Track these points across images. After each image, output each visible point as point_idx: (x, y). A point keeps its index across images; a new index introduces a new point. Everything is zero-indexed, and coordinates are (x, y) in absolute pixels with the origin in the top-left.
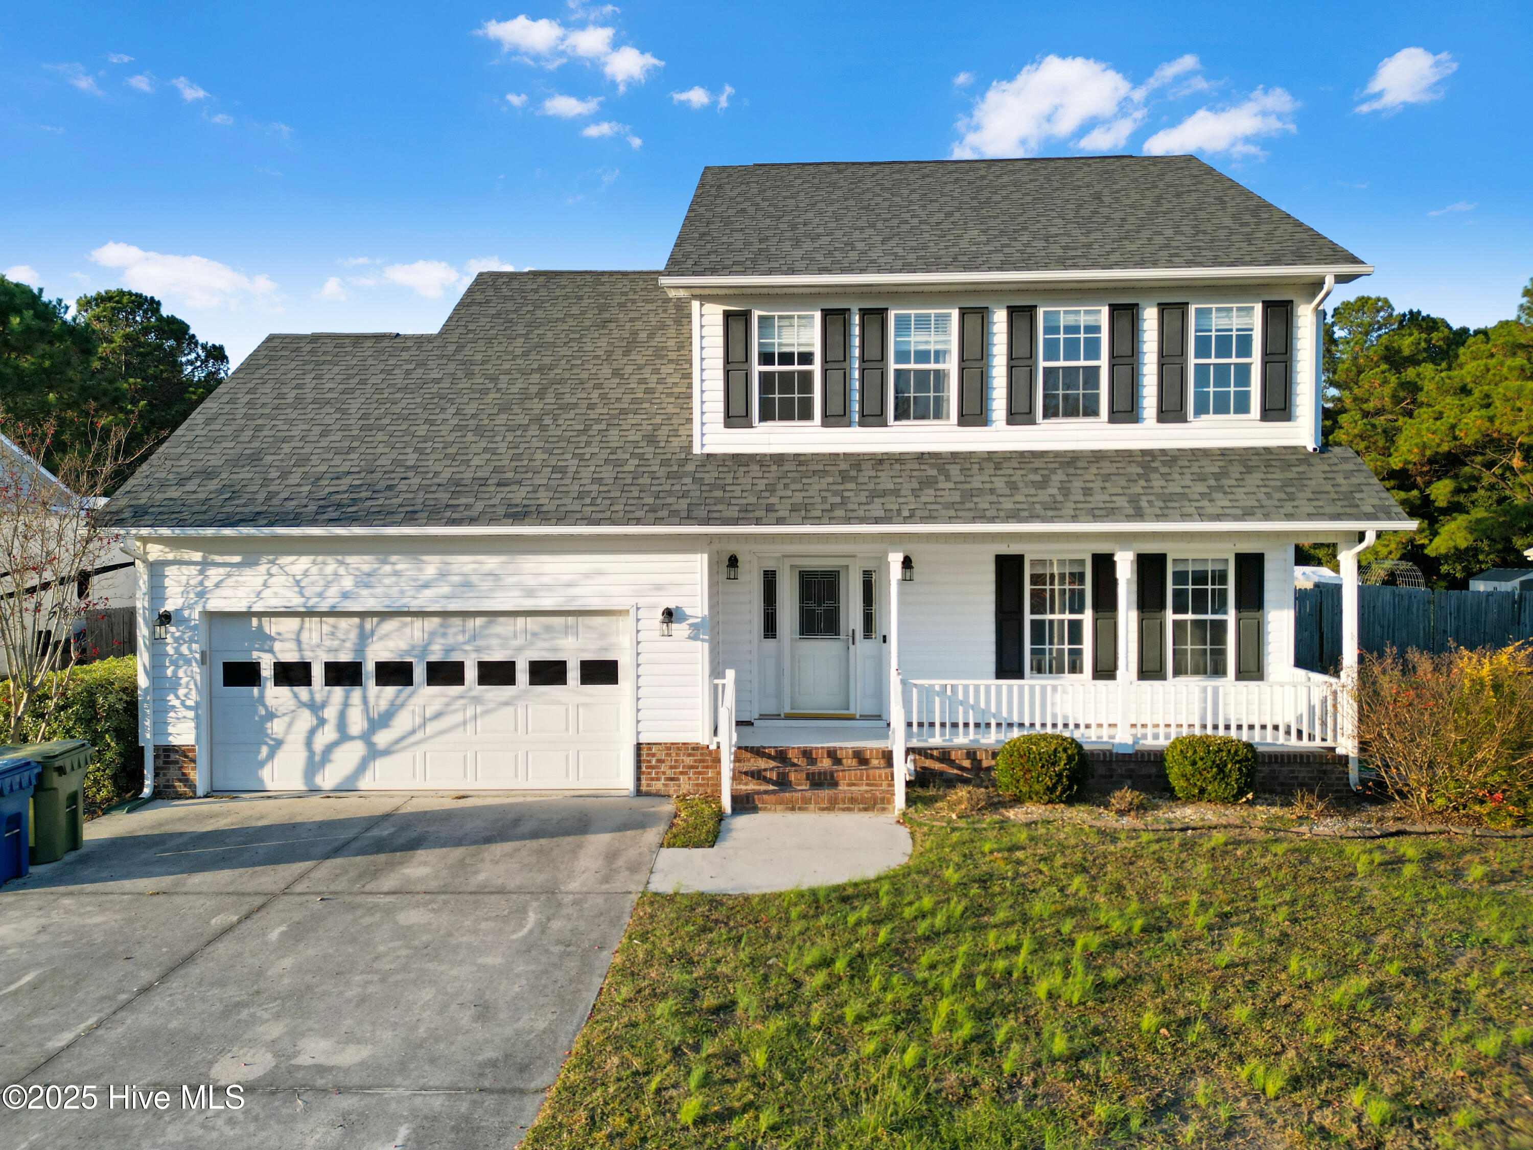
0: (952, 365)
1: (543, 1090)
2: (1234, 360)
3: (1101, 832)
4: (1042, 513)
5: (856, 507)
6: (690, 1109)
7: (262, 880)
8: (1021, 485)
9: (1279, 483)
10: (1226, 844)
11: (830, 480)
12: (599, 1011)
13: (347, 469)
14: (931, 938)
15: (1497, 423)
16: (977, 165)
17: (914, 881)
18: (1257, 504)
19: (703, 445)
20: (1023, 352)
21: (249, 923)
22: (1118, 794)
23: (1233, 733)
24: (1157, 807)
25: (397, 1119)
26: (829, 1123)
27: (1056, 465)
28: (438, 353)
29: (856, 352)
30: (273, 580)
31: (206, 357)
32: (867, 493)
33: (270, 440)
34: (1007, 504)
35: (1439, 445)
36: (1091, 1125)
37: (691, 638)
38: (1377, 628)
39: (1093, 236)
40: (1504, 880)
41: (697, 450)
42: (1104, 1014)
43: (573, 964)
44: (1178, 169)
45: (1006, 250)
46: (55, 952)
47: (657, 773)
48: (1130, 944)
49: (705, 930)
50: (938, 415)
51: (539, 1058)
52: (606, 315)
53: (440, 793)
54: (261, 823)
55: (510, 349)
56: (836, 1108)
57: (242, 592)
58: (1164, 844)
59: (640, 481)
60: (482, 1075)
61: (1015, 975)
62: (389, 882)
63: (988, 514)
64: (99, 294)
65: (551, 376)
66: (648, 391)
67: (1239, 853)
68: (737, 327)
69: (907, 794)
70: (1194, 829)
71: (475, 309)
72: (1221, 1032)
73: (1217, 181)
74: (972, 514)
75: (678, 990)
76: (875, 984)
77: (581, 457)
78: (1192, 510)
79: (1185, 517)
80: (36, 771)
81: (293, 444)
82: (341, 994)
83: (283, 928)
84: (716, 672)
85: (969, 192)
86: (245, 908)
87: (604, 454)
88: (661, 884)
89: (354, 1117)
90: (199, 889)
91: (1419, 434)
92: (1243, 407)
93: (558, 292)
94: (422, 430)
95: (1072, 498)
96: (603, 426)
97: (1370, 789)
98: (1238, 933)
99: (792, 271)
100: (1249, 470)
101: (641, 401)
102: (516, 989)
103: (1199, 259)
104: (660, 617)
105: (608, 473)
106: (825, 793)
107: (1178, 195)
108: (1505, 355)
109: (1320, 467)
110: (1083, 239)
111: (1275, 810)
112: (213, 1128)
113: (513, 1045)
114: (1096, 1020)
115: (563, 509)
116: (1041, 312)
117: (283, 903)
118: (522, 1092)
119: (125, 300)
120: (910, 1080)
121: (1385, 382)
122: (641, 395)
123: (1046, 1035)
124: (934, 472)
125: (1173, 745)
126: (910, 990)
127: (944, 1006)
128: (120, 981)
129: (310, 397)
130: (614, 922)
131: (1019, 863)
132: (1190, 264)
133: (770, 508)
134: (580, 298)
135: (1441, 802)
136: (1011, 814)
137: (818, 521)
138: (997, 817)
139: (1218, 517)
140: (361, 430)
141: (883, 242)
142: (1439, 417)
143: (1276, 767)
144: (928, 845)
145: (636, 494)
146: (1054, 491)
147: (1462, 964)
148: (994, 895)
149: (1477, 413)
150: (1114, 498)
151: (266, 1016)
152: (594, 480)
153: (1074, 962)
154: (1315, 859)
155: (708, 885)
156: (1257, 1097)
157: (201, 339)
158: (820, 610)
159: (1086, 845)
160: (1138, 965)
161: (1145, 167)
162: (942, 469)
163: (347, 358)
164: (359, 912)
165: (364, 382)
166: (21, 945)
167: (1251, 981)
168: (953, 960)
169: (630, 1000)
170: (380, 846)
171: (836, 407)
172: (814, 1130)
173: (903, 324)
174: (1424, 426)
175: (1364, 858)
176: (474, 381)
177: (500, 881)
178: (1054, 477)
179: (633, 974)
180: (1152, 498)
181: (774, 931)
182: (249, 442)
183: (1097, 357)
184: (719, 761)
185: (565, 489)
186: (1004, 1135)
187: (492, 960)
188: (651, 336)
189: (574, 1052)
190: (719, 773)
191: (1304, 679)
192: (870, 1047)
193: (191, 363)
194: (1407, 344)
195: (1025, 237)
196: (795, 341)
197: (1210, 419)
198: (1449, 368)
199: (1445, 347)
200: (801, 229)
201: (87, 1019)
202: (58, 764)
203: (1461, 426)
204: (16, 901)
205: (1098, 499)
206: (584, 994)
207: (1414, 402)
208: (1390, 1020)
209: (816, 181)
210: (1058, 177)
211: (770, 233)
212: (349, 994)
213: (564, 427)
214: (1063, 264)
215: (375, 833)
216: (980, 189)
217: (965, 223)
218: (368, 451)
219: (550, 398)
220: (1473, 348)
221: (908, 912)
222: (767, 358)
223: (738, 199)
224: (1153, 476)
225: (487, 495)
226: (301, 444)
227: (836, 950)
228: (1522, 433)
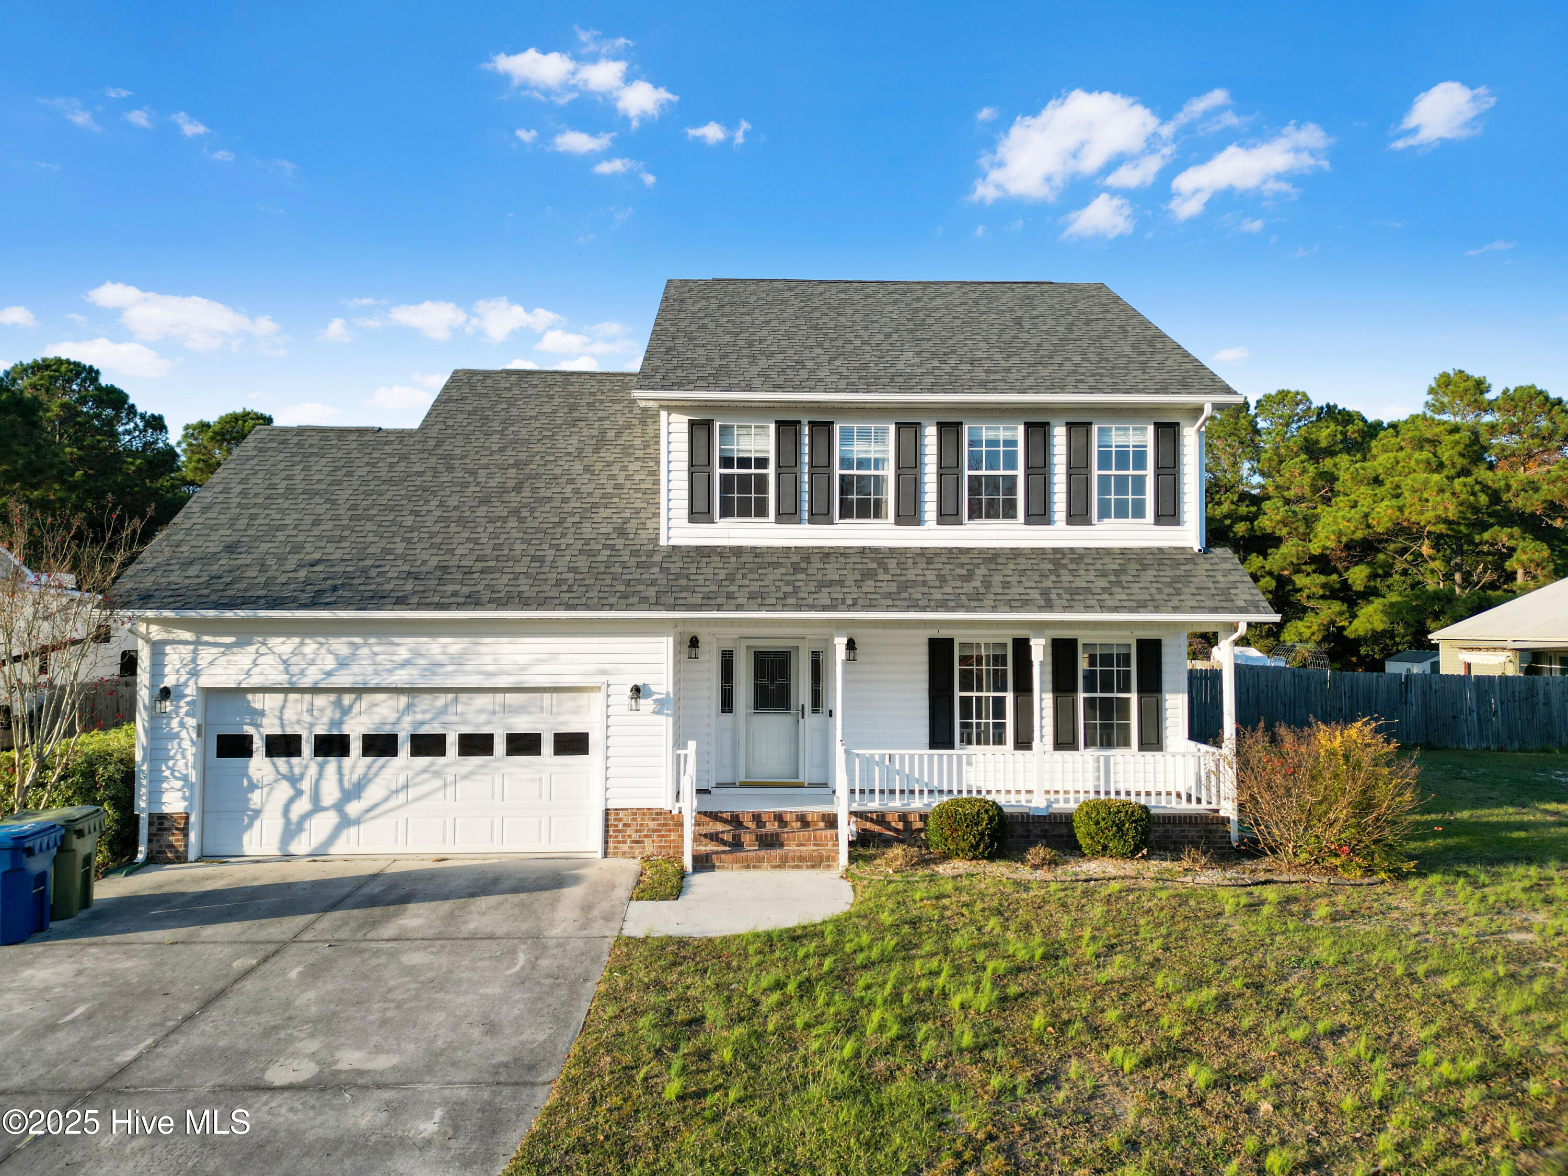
0: (889, 472)
1: (549, 1083)
2: (1131, 472)
3: (1017, 883)
4: (967, 603)
5: (806, 595)
6: (672, 1089)
7: (271, 930)
8: (949, 578)
9: (1168, 580)
10: (1120, 891)
11: (783, 571)
12: (590, 1026)
13: (339, 556)
14: (865, 967)
15: (1407, 512)
16: (914, 286)
17: (855, 923)
18: (1149, 598)
19: (669, 538)
20: (951, 462)
21: (268, 966)
22: (1032, 850)
23: (1133, 798)
24: (1067, 862)
25: (431, 1105)
26: (783, 1096)
27: (980, 561)
28: (419, 447)
29: (806, 459)
30: (261, 660)
31: (145, 426)
32: (815, 584)
33: (265, 528)
34: (937, 595)
35: (1354, 532)
36: (986, 1092)
37: (657, 712)
38: (1280, 706)
39: (1013, 360)
40: (1344, 918)
41: (663, 542)
42: (1005, 1019)
43: (563, 993)
44: (1089, 297)
45: (937, 372)
46: (97, 990)
47: (623, 837)
48: (1031, 968)
49: (674, 964)
50: (877, 515)
51: (543, 1060)
52: (576, 414)
53: (421, 857)
54: (256, 884)
55: (486, 445)
56: (790, 1087)
57: (233, 670)
58: (1069, 892)
59: (612, 570)
60: (496, 1073)
61: (936, 993)
62: (389, 930)
63: (920, 603)
64: (35, 361)
65: (527, 471)
66: (618, 487)
67: (1130, 898)
68: (701, 434)
69: (849, 852)
70: (1096, 880)
71: (451, 406)
72: (1096, 1031)
73: (1122, 311)
74: (906, 603)
75: (656, 1008)
76: (821, 1001)
77: (557, 547)
78: (1094, 603)
79: (1088, 608)
80: (59, 834)
81: (287, 532)
82: (364, 1017)
83: (300, 969)
84: (679, 743)
85: (906, 313)
86: (261, 955)
87: (579, 545)
88: (634, 930)
89: (395, 1104)
90: (214, 939)
91: (1335, 521)
92: (1139, 512)
93: (530, 391)
94: (409, 521)
95: (993, 590)
96: (577, 519)
97: (1245, 844)
98: (1118, 959)
99: (749, 388)
100: (1144, 568)
101: (610, 496)
102: (516, 1012)
103: (1100, 386)
104: (629, 694)
105: (583, 562)
106: (776, 853)
107: (1088, 323)
108: (1413, 449)
109: (1203, 566)
110: (1003, 363)
111: (1167, 864)
112: (279, 1115)
113: (520, 1052)
114: (998, 1023)
115: (542, 595)
116: (966, 428)
117: (294, 949)
118: (533, 1084)
119: (63, 368)
120: (847, 1067)
121: (1304, 471)
122: (611, 491)
123: (957, 1033)
124: (874, 565)
125: (1081, 809)
126: (849, 1004)
127: (876, 1016)
128: (164, 1012)
129: (300, 487)
130: (595, 960)
131: (945, 908)
132: (1093, 390)
133: (730, 596)
134: (551, 397)
135: (1304, 856)
136: (940, 869)
137: (772, 607)
138: (927, 872)
139: (1116, 609)
140: (351, 520)
141: (830, 361)
142: (1354, 505)
143: (1169, 827)
144: (867, 895)
145: (609, 582)
146: (978, 584)
147: (1293, 980)
148: (921, 934)
149: (1388, 503)
150: (1028, 591)
151: (302, 1035)
152: (570, 569)
153: (984, 982)
154: (1192, 903)
155: (675, 931)
156: (1116, 1072)
157: (140, 409)
158: (772, 687)
159: (1002, 893)
160: (1036, 984)
161: (1061, 294)
162: (882, 564)
163: (333, 451)
164: (366, 956)
165: (350, 474)
166: (64, 985)
167: (1124, 994)
168: (885, 983)
169: (616, 1017)
170: (372, 901)
171: (788, 507)
172: (772, 1101)
173: (847, 436)
174: (1341, 513)
175: (1231, 900)
176: (455, 475)
177: (489, 929)
178: (977, 571)
179: (615, 998)
180: (1060, 591)
181: (735, 963)
182: (245, 530)
183: (1014, 467)
184: (682, 825)
185: (543, 577)
186: (919, 1100)
187: (494, 990)
188: (618, 435)
189: (572, 1055)
190: (682, 836)
191: (1195, 750)
192: (815, 1046)
193: (128, 432)
194: (1324, 435)
195: (953, 361)
196: (752, 448)
197: (1112, 523)
198: (1364, 459)
199: (1360, 439)
200: (757, 347)
201: (144, 1040)
202: (78, 827)
203: (1374, 515)
204: (45, 951)
205: (1015, 591)
206: (575, 1014)
207: (1332, 490)
208: (1228, 1019)
209: (770, 298)
210: (985, 301)
211: (729, 350)
212: (371, 1018)
213: (540, 520)
214: (985, 387)
215: (366, 890)
216: (916, 311)
217: (902, 345)
218: (358, 540)
219: (526, 492)
220: (1385, 442)
221: (848, 948)
222: (727, 462)
223: (700, 315)
224: (1062, 572)
225: (472, 582)
226: (294, 532)
227: (788, 977)
228: (1429, 522)
